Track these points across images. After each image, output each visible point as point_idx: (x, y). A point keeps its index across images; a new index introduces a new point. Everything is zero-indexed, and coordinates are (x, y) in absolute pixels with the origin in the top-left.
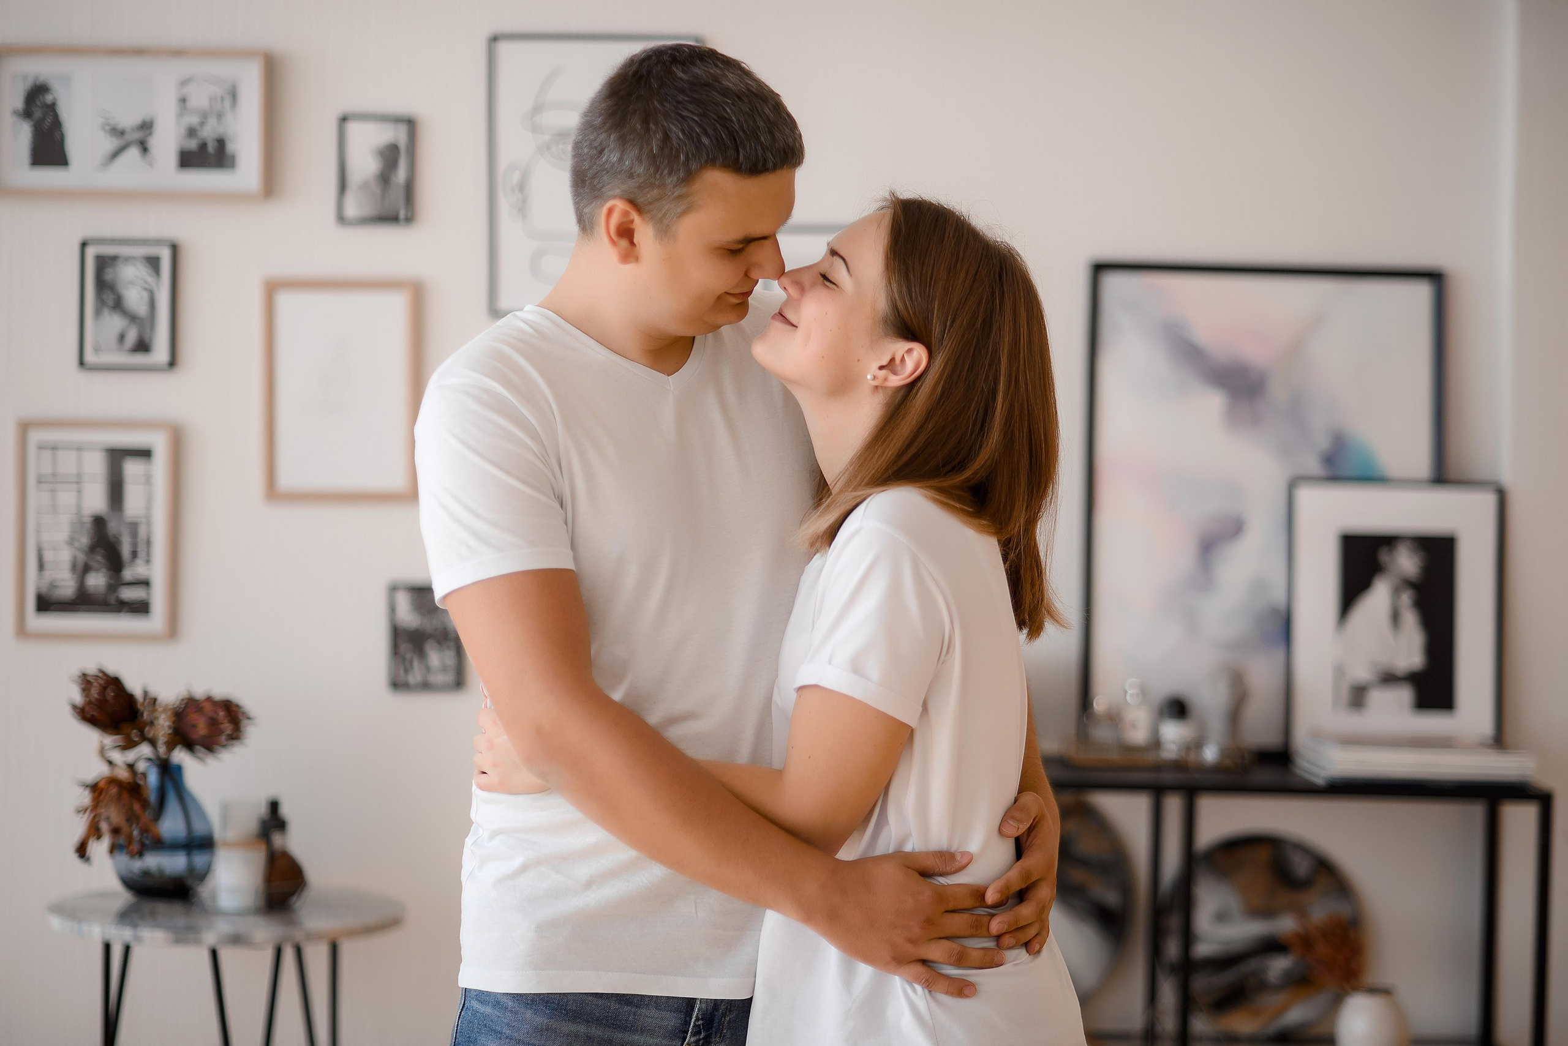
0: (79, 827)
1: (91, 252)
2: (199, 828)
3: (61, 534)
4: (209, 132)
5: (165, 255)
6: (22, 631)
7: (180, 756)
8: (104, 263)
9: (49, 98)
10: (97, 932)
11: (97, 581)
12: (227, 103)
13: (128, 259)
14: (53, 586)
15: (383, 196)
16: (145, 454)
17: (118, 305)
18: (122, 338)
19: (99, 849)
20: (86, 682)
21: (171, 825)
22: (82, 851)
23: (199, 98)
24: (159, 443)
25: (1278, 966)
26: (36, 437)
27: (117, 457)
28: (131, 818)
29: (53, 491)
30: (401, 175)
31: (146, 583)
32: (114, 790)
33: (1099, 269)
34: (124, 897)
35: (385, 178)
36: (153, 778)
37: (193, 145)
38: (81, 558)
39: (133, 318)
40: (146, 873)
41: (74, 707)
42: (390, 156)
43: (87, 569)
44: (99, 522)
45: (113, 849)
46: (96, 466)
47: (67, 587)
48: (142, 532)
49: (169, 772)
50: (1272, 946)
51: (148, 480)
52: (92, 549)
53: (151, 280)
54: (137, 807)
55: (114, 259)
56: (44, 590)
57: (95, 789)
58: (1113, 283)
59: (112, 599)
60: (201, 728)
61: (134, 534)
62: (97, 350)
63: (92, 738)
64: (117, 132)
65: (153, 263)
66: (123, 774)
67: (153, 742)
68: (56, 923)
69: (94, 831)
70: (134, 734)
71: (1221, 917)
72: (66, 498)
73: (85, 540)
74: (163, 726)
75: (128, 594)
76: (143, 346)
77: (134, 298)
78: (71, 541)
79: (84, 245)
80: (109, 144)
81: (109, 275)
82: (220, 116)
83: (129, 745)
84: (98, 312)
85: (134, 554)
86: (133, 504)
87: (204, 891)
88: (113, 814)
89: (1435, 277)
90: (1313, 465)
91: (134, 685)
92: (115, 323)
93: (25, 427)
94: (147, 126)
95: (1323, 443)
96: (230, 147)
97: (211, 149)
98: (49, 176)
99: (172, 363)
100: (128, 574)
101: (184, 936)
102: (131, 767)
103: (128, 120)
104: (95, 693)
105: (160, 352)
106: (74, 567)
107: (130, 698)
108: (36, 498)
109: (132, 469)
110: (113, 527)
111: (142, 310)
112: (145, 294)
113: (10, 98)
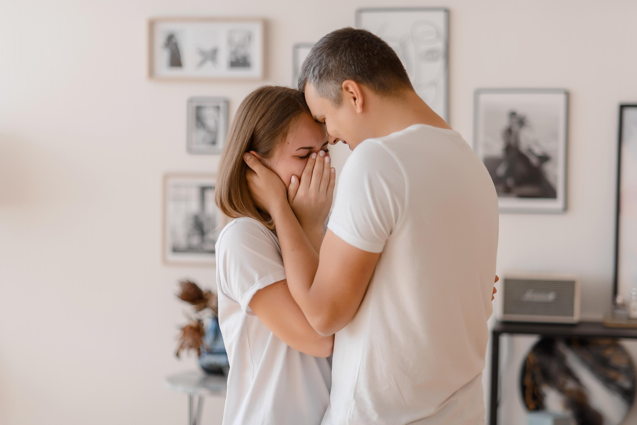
0: (174, 345)
1: (193, 104)
2: (219, 347)
5: (222, 105)
6: (165, 262)
8: (199, 109)
9: (175, 40)
11: (195, 241)
12: (247, 41)
13: (208, 107)
17: (204, 127)
18: (205, 139)
19: (185, 354)
20: (182, 285)
22: (178, 355)
26: (170, 181)
27: (203, 190)
28: (197, 341)
29: (177, 203)
32: (191, 331)
33: (623, 107)
34: (199, 374)
37: (234, 58)
38: (188, 231)
39: (209, 131)
40: (210, 365)
41: (178, 295)
43: (191, 236)
44: (196, 217)
46: (194, 193)
47: (183, 243)
48: (212, 221)
52: (193, 228)
53: (217, 116)
55: (202, 107)
56: (174, 245)
57: (184, 330)
58: (628, 113)
59: (201, 248)
61: (209, 222)
62: (195, 145)
64: (203, 53)
65: (218, 108)
66: (195, 323)
68: (168, 385)
69: (181, 347)
70: (203, 305)
72: (183, 207)
73: (190, 224)
76: (214, 143)
77: (210, 122)
78: (184, 225)
79: (190, 101)
80: (200, 58)
81: (200, 114)
82: (244, 46)
83: (199, 309)
84: (195, 129)
85: (209, 229)
86: (210, 209)
88: (189, 340)
91: (202, 286)
93: (166, 177)
94: (215, 51)
96: (249, 59)
97: (241, 60)
98: (176, 72)
100: (208, 238)
102: (199, 320)
104: (184, 290)
105: (221, 145)
106: (186, 234)
107: (201, 292)
108: (171, 206)
109: (209, 194)
110: (201, 219)
111: (213, 127)
112: (214, 122)
113: (160, 40)
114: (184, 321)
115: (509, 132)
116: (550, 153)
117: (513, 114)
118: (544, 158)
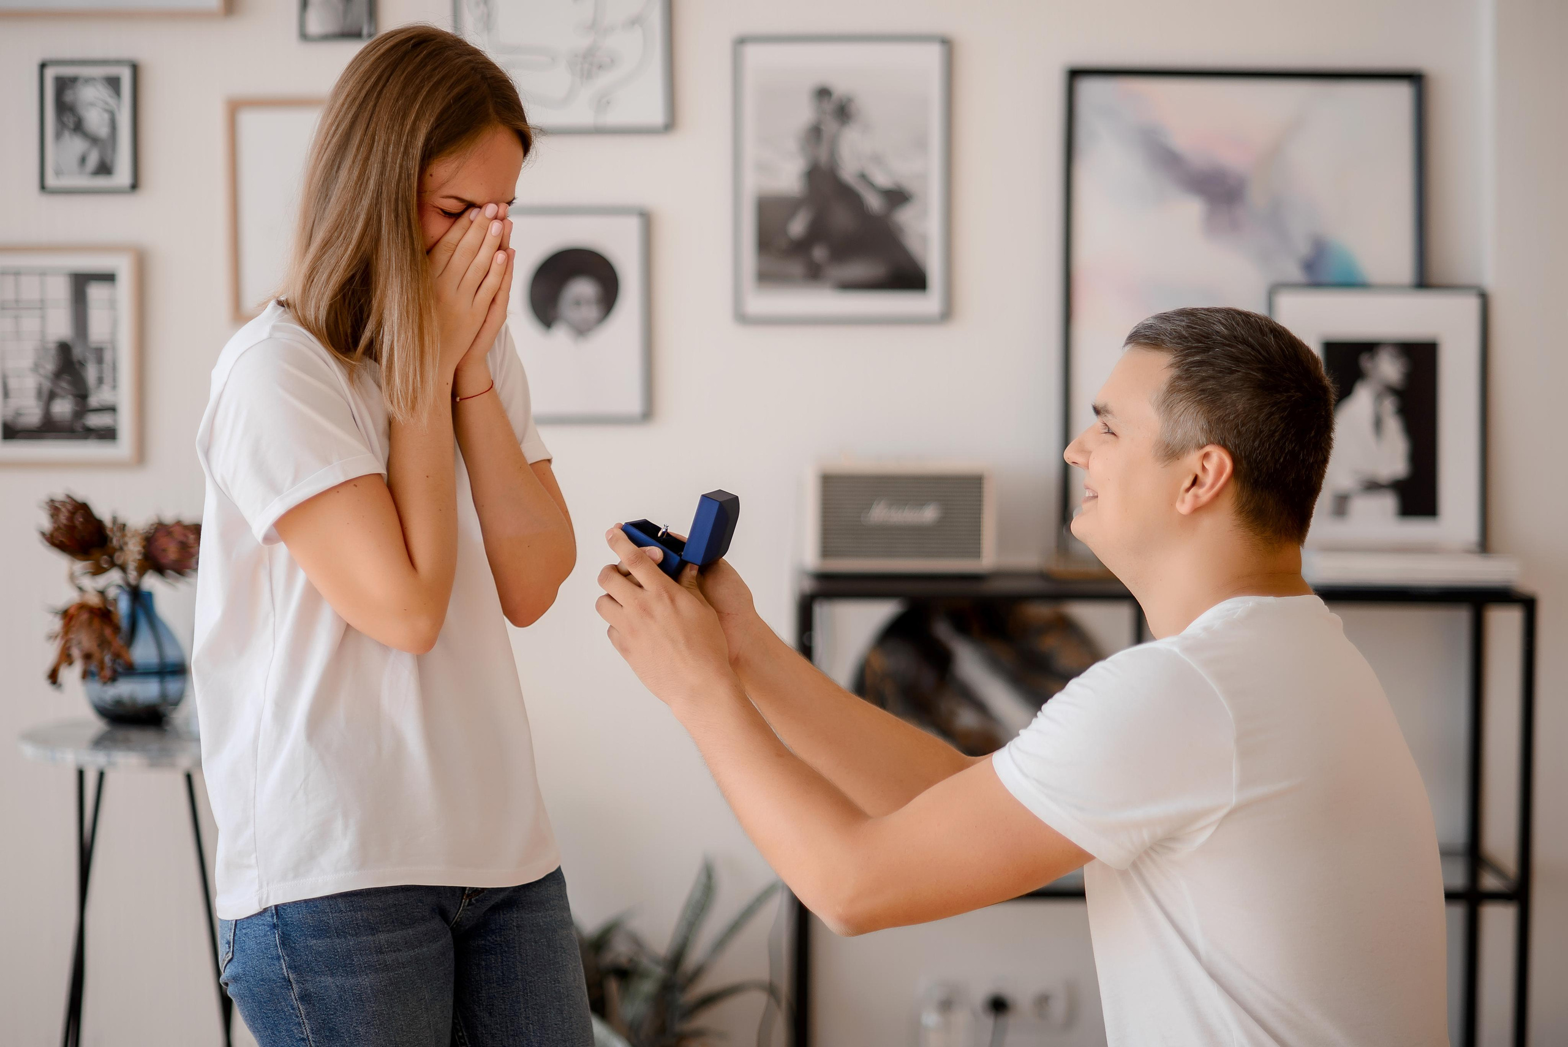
0: (50, 653)
1: (50, 73)
2: (171, 655)
3: (26, 361)
5: (125, 76)
7: (151, 582)
8: (63, 85)
10: (70, 759)
11: (63, 408)
13: (88, 80)
14: (18, 414)
15: (346, 12)
16: (108, 278)
17: (79, 127)
18: (83, 160)
19: (71, 675)
20: (54, 508)
21: (143, 652)
22: (53, 677)
24: (122, 266)
27: (81, 282)
28: (103, 643)
29: (16, 317)
31: (112, 409)
32: (85, 616)
33: (1075, 74)
34: (97, 725)
36: (123, 606)
38: (47, 385)
39: (94, 140)
40: (118, 703)
41: (43, 534)
43: (52, 396)
44: (64, 349)
45: (86, 675)
46: (60, 291)
47: (32, 415)
48: (108, 356)
49: (139, 598)
51: (112, 304)
52: (58, 375)
53: (112, 102)
54: (108, 632)
55: (74, 80)
56: (9, 418)
57: (67, 616)
58: (1088, 88)
59: (78, 426)
60: (172, 553)
61: (100, 360)
62: (58, 173)
63: (61, 564)
65: (114, 83)
66: (94, 600)
67: (123, 568)
68: (29, 751)
69: (66, 657)
70: (104, 560)
72: (30, 324)
73: (50, 366)
74: (133, 551)
75: (94, 421)
76: (105, 169)
77: (95, 120)
78: (36, 367)
79: (43, 66)
81: (69, 97)
83: (98, 571)
84: (58, 136)
85: (100, 381)
86: (98, 329)
87: (178, 717)
88: (84, 640)
89: (1415, 78)
90: (1295, 273)
91: (103, 511)
92: (76, 145)
95: (1303, 248)
99: (135, 186)
100: (94, 401)
101: (160, 760)
102: (102, 593)
104: (63, 518)
105: (122, 175)
106: (39, 393)
107: (99, 525)
109: (96, 293)
110: (77, 352)
111: (103, 131)
112: (106, 116)
115: (815, 133)
116: (910, 185)
117: (823, 93)
118: (897, 197)
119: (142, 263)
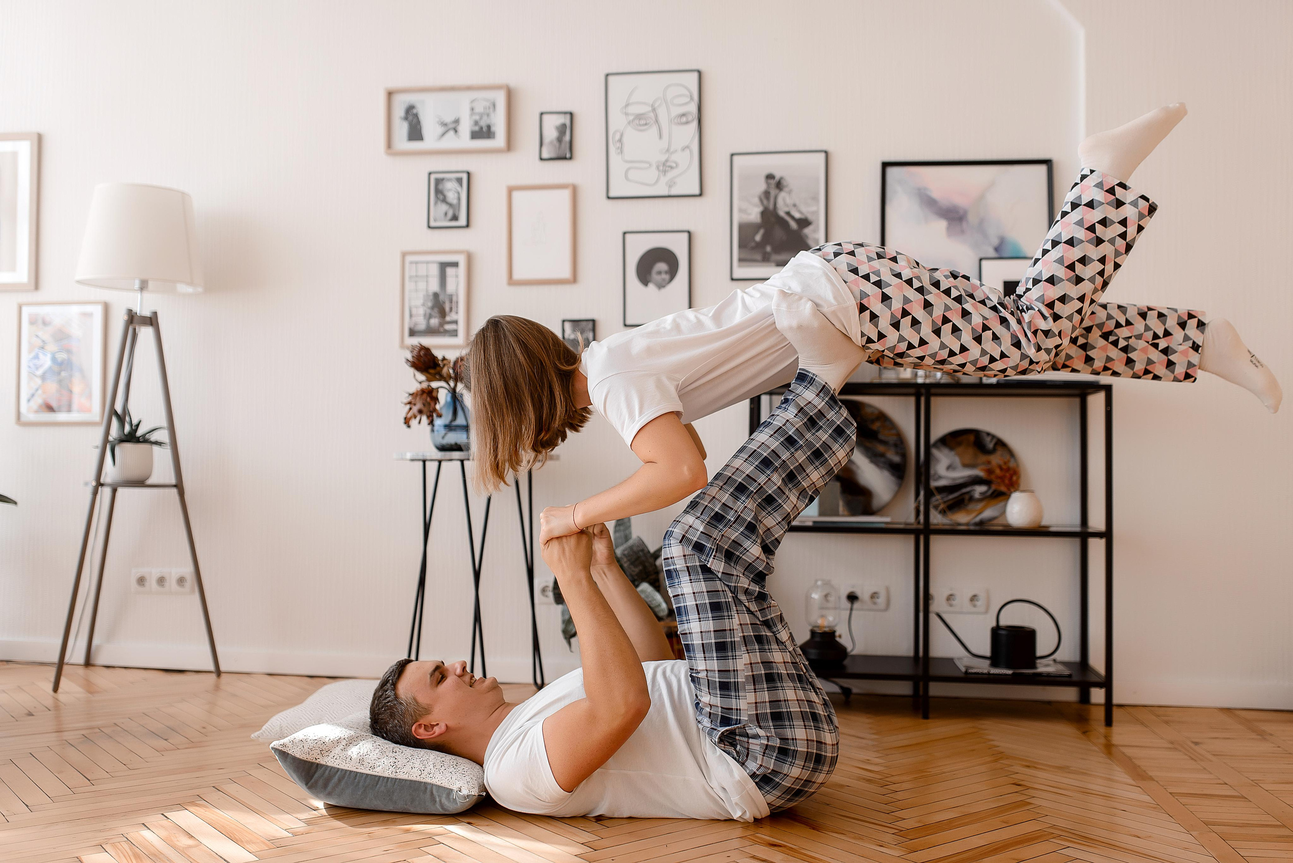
0: (405, 411)
1: (433, 177)
3: (420, 302)
4: (483, 123)
5: (465, 176)
6: (399, 341)
8: (438, 182)
9: (415, 111)
11: (435, 322)
12: (491, 110)
13: (449, 180)
14: (416, 324)
15: (559, 148)
16: (455, 265)
17: (444, 200)
18: (446, 214)
19: (416, 422)
20: (413, 349)
22: (407, 423)
23: (479, 109)
24: (461, 259)
25: (980, 490)
26: (409, 259)
27: (444, 266)
28: (426, 404)
29: (416, 282)
30: (567, 138)
31: (456, 322)
32: (420, 395)
33: (885, 165)
34: (435, 451)
35: (560, 140)
37: (477, 128)
38: (429, 311)
39: (450, 205)
40: (444, 440)
41: (408, 361)
42: (562, 129)
43: (430, 316)
44: (436, 295)
46: (435, 270)
47: (422, 326)
48: (454, 299)
49: (455, 396)
50: (977, 481)
51: (457, 276)
52: (432, 308)
53: (459, 189)
54: (429, 399)
55: (443, 180)
56: (412, 326)
57: (413, 395)
58: (891, 171)
59: (441, 330)
61: (451, 301)
62: (435, 220)
64: (444, 124)
65: (459, 181)
66: (425, 386)
67: (447, 380)
69: (411, 413)
70: (439, 376)
71: (949, 468)
72: (422, 285)
73: (430, 304)
74: (450, 371)
75: (448, 327)
76: (455, 218)
77: (451, 197)
78: (423, 305)
79: (430, 174)
80: (440, 130)
81: (440, 187)
82: (488, 115)
83: (432, 379)
84: (436, 203)
85: (451, 309)
86: (450, 287)
89: (1047, 162)
90: (991, 252)
91: (439, 354)
92: (443, 207)
93: (404, 255)
94: (457, 121)
95: (995, 242)
96: (493, 129)
97: (485, 129)
98: (416, 145)
99: (468, 226)
100: (448, 319)
103: (449, 119)
104: (415, 353)
105: (462, 221)
106: (425, 315)
107: (434, 358)
108: (409, 286)
109: (450, 271)
110: (441, 298)
111: (455, 202)
112: (456, 195)
113: (399, 112)
114: (415, 387)
115: (767, 194)
117: (770, 177)
118: (804, 223)
119: (470, 258)
